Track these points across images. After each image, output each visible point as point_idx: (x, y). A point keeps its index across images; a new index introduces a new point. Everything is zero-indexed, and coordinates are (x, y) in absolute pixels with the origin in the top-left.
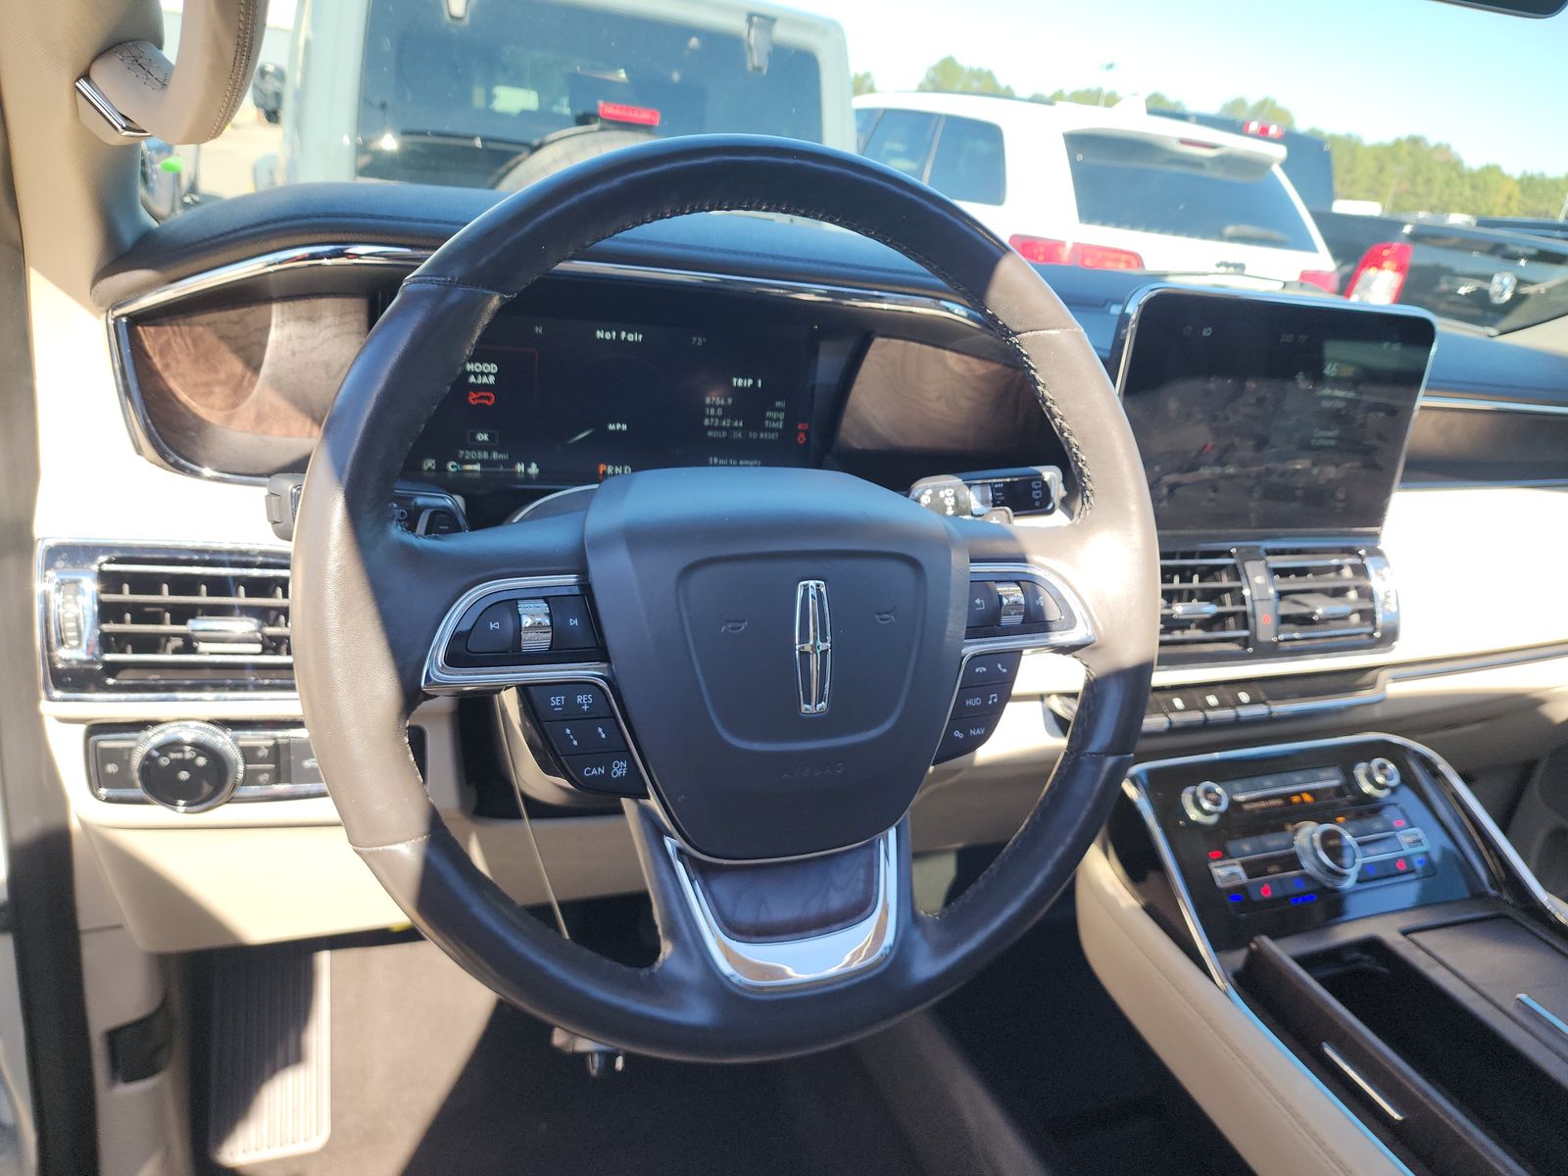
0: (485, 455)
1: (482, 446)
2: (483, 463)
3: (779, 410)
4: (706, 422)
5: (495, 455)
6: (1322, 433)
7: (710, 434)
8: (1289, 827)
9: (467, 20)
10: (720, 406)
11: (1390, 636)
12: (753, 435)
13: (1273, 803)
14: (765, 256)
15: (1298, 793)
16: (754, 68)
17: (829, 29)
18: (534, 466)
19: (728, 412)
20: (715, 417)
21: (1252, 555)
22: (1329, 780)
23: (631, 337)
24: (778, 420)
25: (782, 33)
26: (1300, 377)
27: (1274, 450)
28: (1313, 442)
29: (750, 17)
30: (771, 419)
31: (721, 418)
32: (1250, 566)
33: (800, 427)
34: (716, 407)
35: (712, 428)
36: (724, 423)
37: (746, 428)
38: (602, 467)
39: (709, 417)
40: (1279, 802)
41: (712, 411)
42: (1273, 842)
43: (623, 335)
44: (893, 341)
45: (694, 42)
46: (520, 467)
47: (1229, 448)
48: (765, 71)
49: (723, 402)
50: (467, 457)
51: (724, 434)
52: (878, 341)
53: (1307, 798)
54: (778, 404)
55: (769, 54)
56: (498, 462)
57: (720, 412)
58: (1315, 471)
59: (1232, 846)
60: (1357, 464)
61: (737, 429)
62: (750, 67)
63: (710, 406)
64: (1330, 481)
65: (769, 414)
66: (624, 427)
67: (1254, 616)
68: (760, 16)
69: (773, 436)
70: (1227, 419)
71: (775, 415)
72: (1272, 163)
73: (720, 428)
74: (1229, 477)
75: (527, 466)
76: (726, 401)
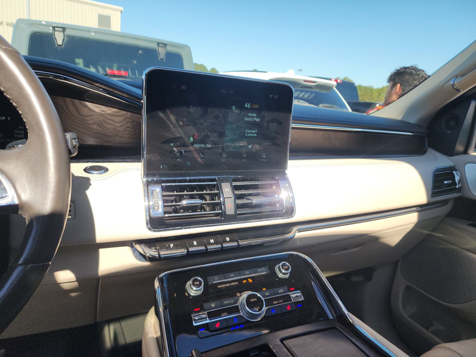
6: (249, 131)
8: (238, 294)
9: (63, 46)
11: (290, 211)
13: (233, 284)
15: (246, 279)
16: (161, 59)
17: (185, 47)
21: (225, 180)
22: (263, 272)
25: (169, 49)
26: (234, 108)
27: (228, 138)
28: (246, 135)
29: (158, 44)
32: (223, 185)
40: (237, 283)
42: (227, 302)
45: (140, 52)
47: (207, 136)
48: (164, 60)
53: (250, 280)
55: (165, 55)
58: (250, 147)
59: (206, 305)
60: (269, 144)
62: (159, 59)
64: (257, 151)
67: (224, 205)
68: (162, 43)
70: (202, 124)
72: (333, 87)
74: (209, 148)
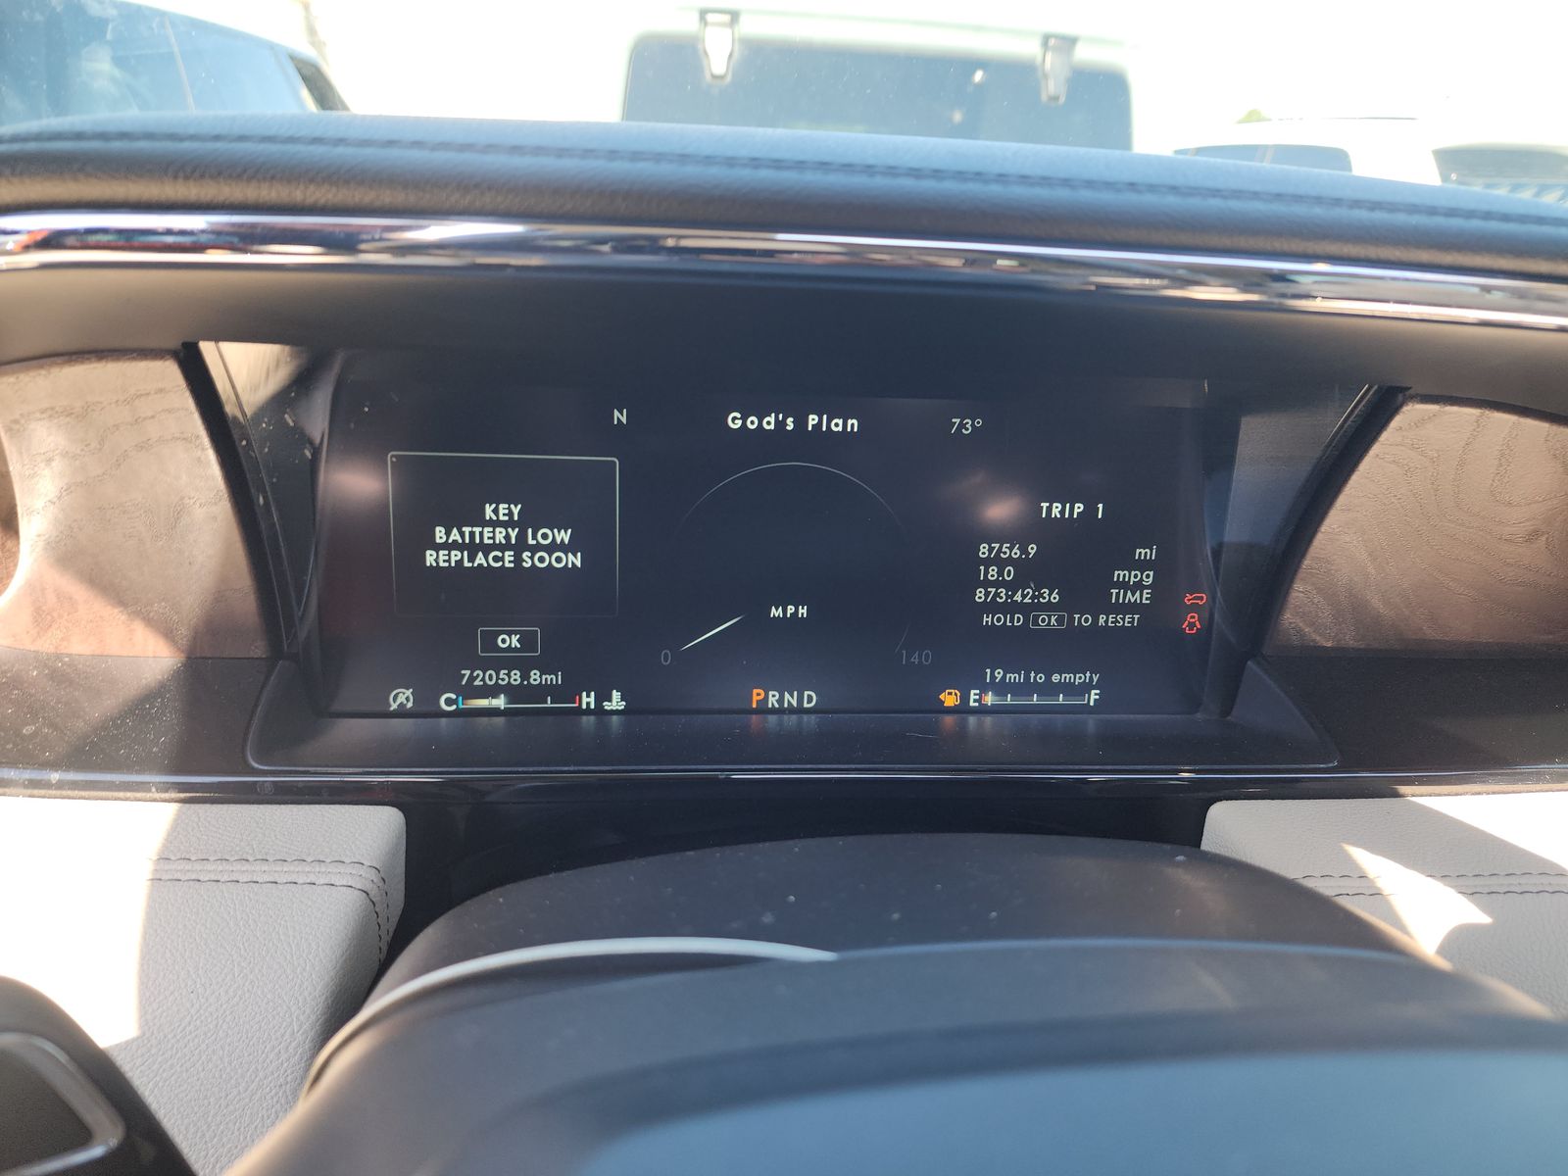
0: (516, 677)
1: (508, 662)
2: (510, 691)
3: (1143, 565)
4: (980, 595)
5: (535, 677)
7: (987, 619)
9: (729, 79)
10: (1010, 561)
12: (1084, 620)
14: (1152, 188)
16: (1050, 98)
18: (616, 695)
19: (1028, 573)
20: (997, 584)
23: (837, 424)
24: (1139, 586)
25: (1083, 54)
29: (1046, 40)
30: (1124, 585)
31: (1012, 587)
33: (1188, 599)
34: (1002, 564)
35: (992, 607)
36: (1018, 598)
37: (1066, 606)
38: (757, 695)
39: (986, 584)
41: (993, 571)
43: (813, 420)
44: (1449, 409)
45: (979, 76)
46: (588, 700)
48: (1062, 100)
49: (1016, 553)
50: (477, 683)
51: (1019, 620)
52: (1412, 413)
54: (1141, 553)
55: (1067, 80)
56: (540, 692)
57: (1009, 575)
61: (1049, 607)
62: (1044, 97)
63: (988, 562)
65: (1119, 575)
66: (803, 611)
68: (1056, 37)
69: (1127, 621)
71: (1133, 577)
73: (1010, 608)
75: (603, 696)
76: (1024, 550)
